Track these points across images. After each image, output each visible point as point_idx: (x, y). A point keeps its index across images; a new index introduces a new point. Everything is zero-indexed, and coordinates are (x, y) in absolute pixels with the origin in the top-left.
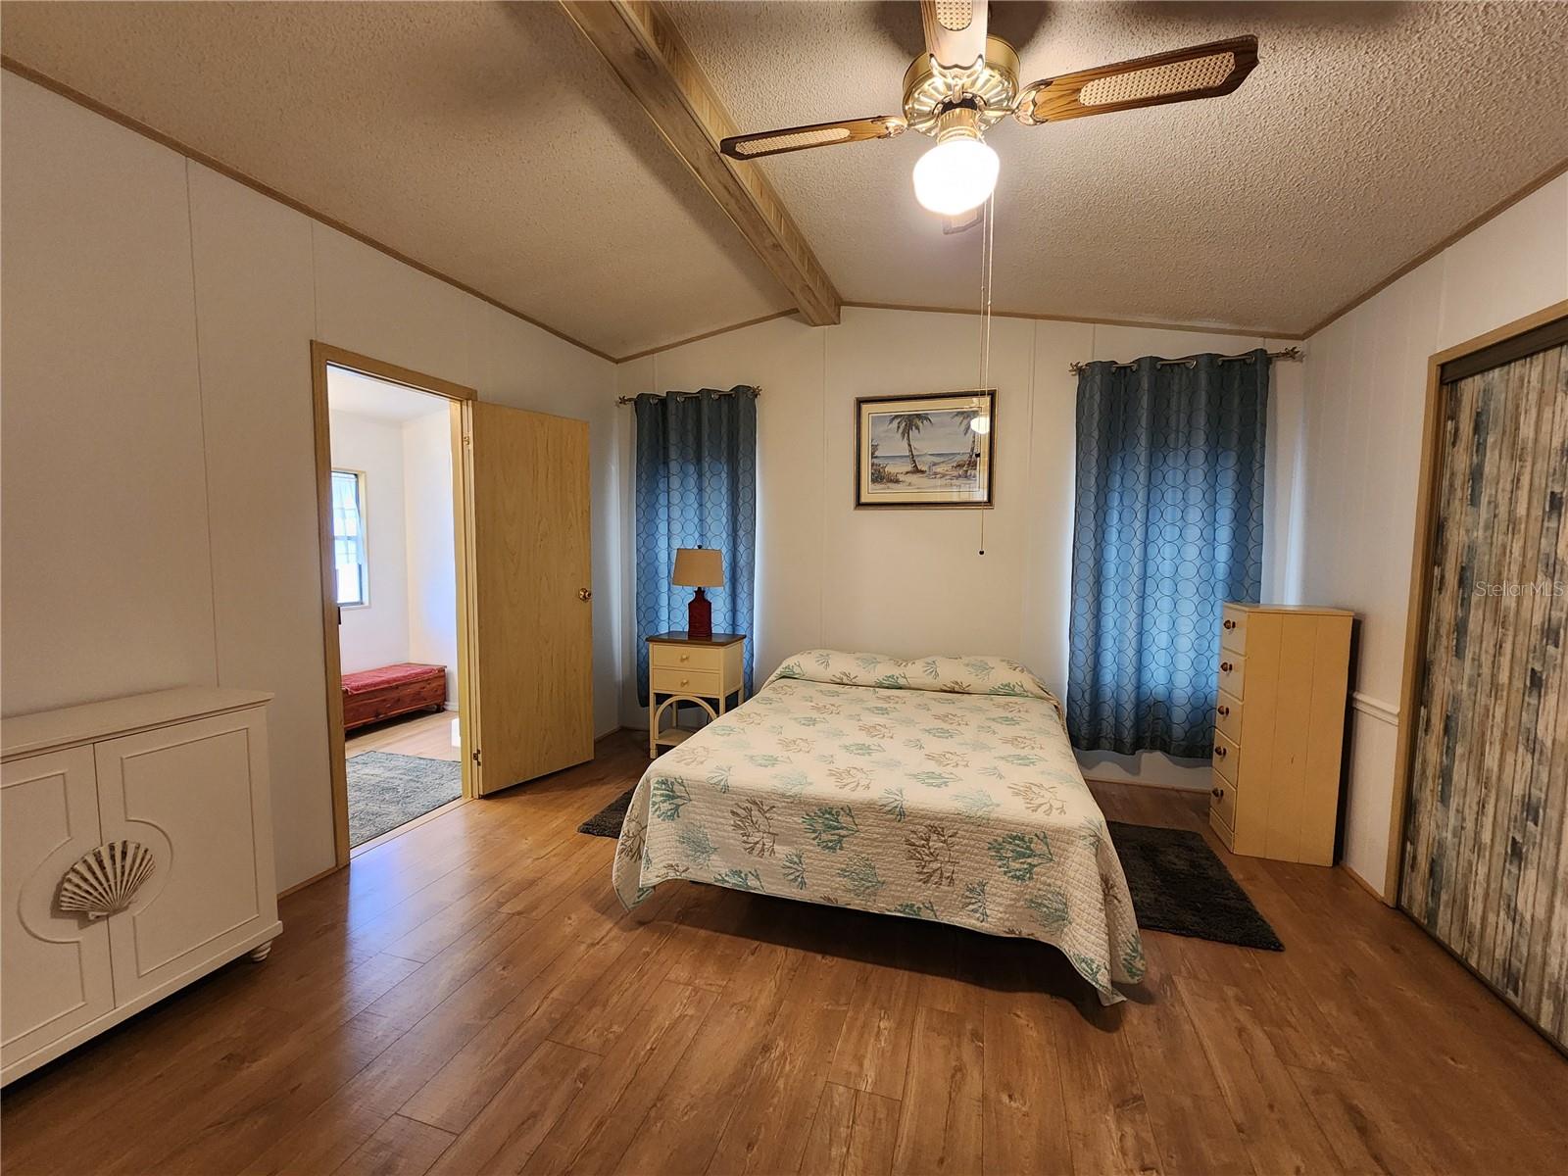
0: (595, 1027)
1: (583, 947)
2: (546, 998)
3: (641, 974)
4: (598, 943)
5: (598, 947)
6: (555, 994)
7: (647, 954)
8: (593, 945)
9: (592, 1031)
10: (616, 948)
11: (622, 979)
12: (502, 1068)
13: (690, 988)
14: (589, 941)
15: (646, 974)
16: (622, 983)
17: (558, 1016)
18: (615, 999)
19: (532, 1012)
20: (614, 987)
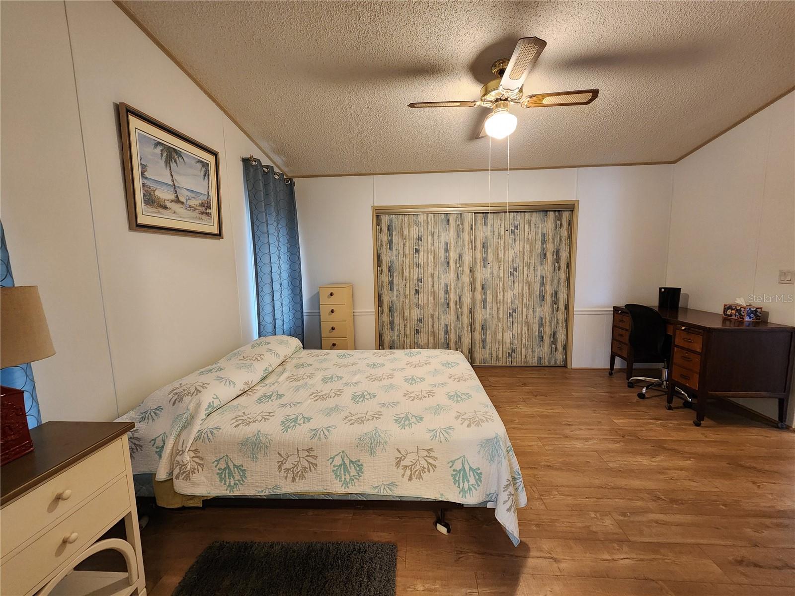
0: (601, 524)
1: (563, 565)
2: (614, 560)
3: (553, 521)
4: (552, 558)
5: (555, 556)
6: (608, 557)
7: (537, 525)
8: (556, 560)
9: (604, 524)
10: (546, 545)
11: (565, 528)
12: (662, 551)
13: (542, 498)
14: (555, 565)
15: (551, 519)
16: (566, 527)
17: (615, 545)
18: (579, 525)
19: (628, 560)
20: (573, 529)
